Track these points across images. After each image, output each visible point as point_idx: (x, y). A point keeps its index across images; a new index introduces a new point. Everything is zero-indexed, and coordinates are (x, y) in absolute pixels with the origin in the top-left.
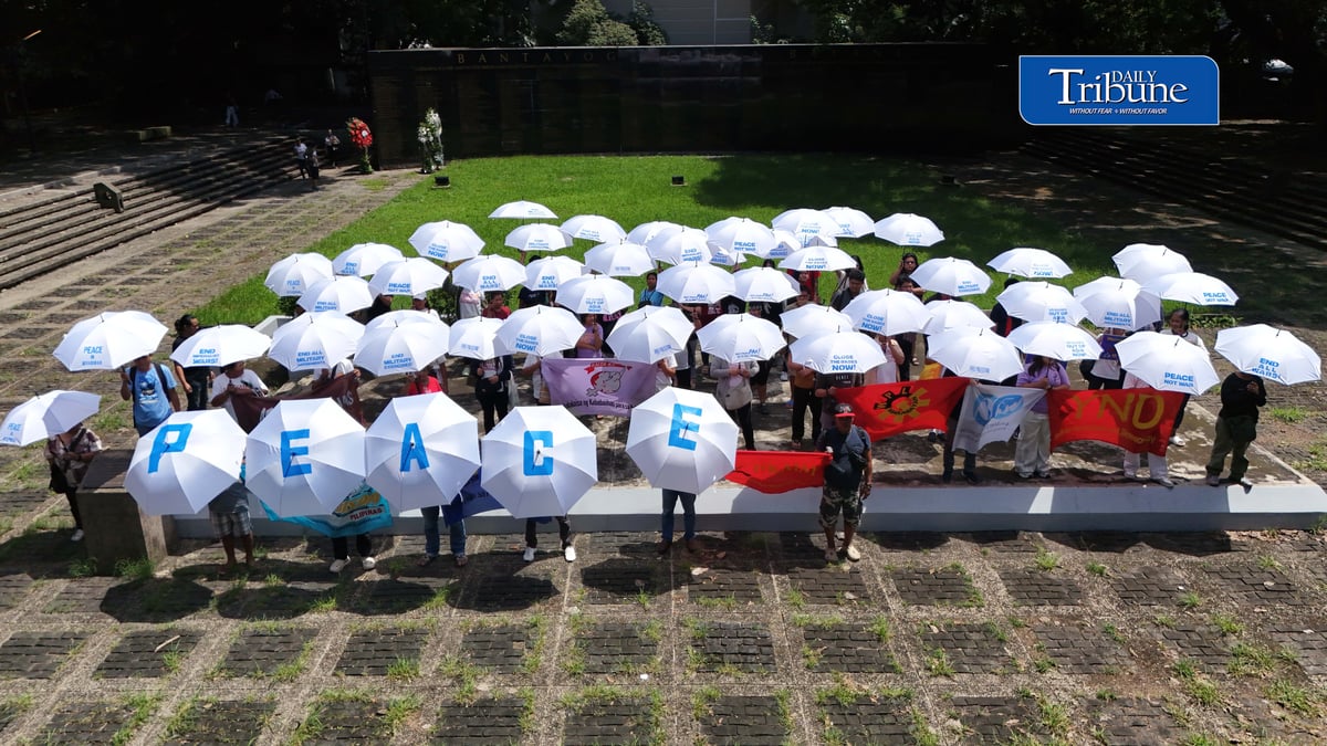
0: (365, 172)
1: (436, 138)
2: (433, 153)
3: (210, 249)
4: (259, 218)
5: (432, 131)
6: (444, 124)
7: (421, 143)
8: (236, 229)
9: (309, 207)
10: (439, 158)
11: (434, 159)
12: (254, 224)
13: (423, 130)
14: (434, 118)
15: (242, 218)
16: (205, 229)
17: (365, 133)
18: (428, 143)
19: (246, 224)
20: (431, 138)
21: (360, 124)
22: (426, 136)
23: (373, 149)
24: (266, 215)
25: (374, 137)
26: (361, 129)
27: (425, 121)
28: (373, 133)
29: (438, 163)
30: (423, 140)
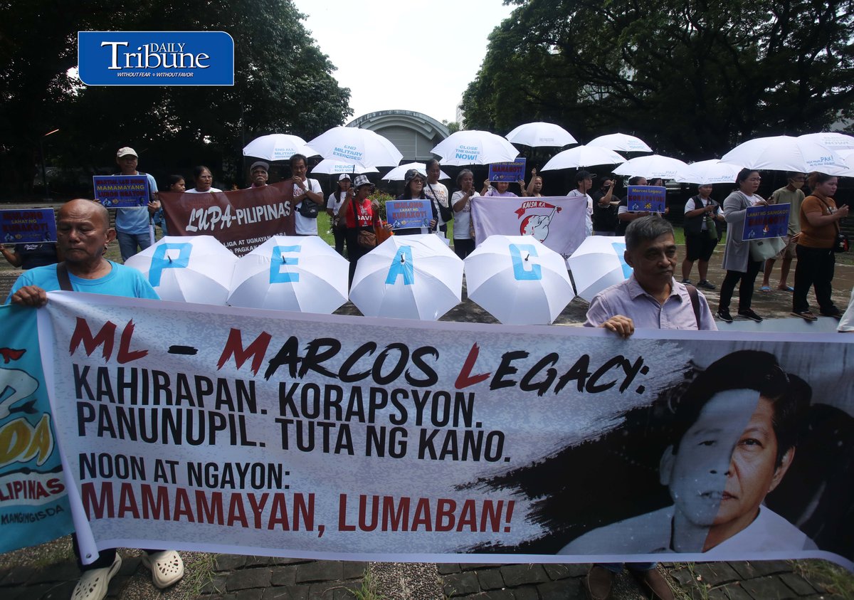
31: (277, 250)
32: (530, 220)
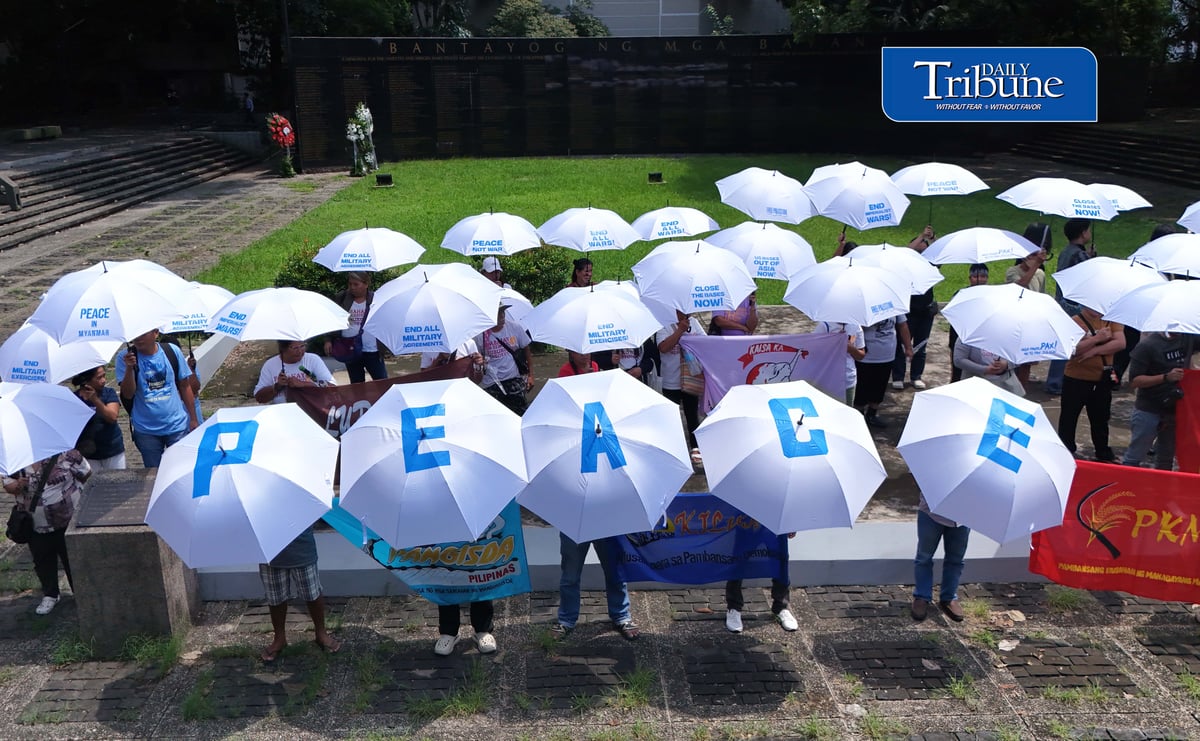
0: (286, 175)
1: (367, 137)
2: (363, 154)
3: (130, 249)
4: (178, 218)
5: (363, 128)
6: (375, 122)
7: (351, 142)
8: (155, 229)
9: (234, 208)
10: (371, 158)
11: (365, 161)
12: (175, 224)
13: (353, 127)
14: (365, 113)
15: (159, 219)
16: (118, 229)
17: (287, 130)
18: (359, 142)
19: (164, 224)
20: (362, 137)
21: (282, 120)
22: (357, 133)
23: (296, 147)
24: (186, 216)
25: (296, 136)
26: (283, 126)
27: (355, 117)
28: (295, 130)
29: (369, 165)
30: (354, 138)
31: (408, 416)
32: (761, 370)
